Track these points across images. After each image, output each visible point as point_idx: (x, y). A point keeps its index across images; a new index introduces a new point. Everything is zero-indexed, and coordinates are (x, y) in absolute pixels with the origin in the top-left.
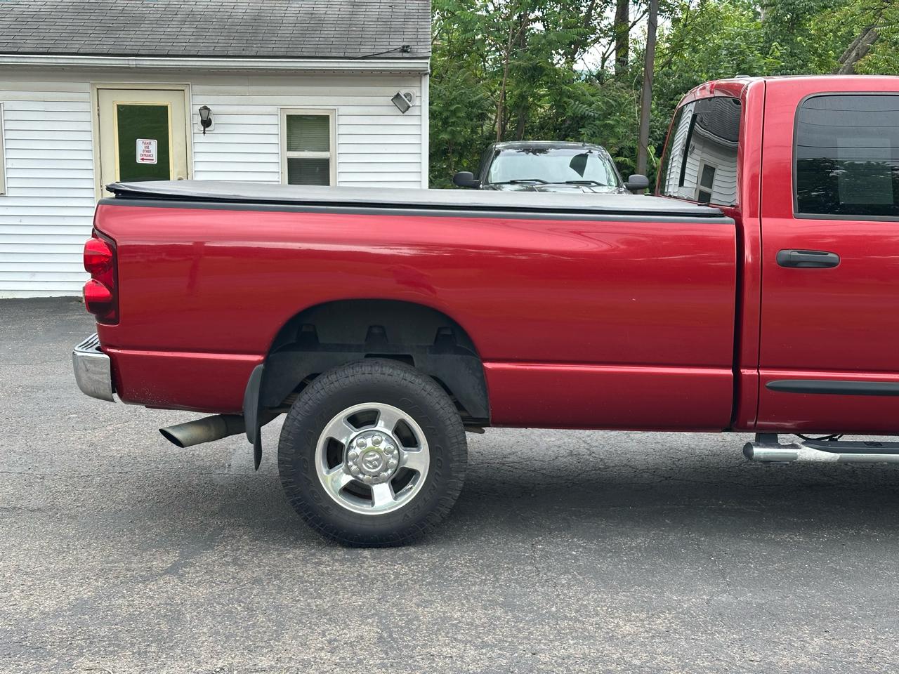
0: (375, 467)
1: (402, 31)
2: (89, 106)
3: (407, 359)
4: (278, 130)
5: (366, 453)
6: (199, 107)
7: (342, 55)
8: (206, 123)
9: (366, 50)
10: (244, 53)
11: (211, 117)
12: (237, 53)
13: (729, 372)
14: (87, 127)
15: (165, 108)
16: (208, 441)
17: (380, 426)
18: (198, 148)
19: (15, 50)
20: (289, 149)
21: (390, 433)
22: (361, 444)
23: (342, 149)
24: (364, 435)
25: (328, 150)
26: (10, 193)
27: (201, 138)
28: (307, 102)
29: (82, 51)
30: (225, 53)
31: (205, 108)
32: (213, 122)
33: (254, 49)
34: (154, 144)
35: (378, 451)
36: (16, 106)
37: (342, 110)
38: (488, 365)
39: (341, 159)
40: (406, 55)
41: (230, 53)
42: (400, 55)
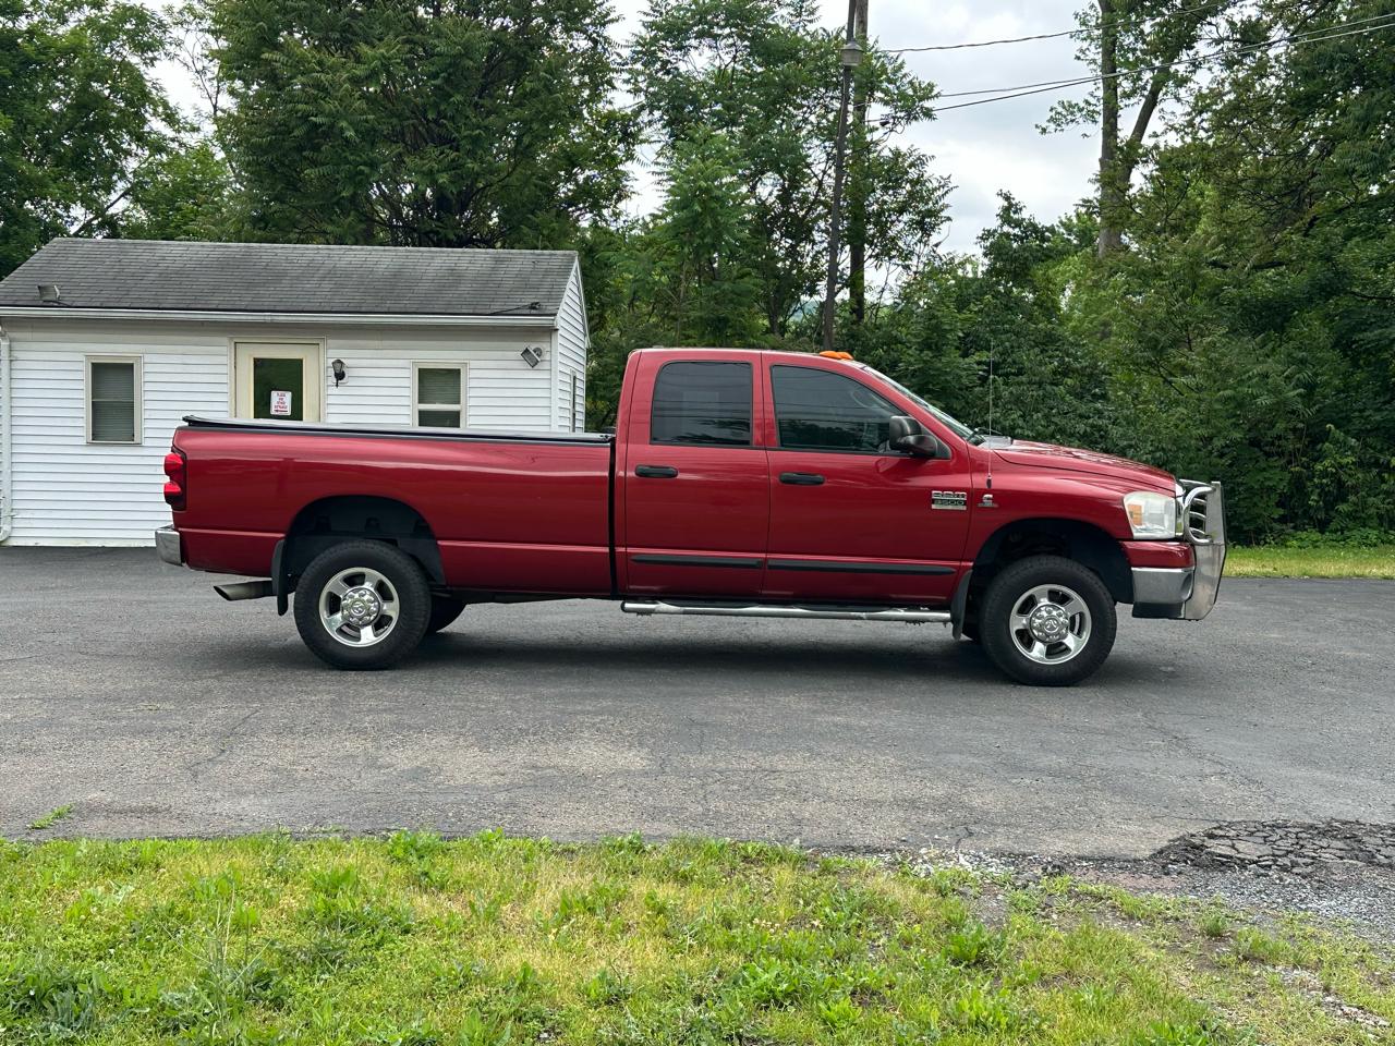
0: (360, 612)
1: (537, 288)
2: (228, 360)
3: (393, 542)
4: (409, 385)
5: (354, 603)
6: (333, 360)
7: (471, 311)
8: (340, 376)
9: (496, 307)
10: (376, 310)
11: (345, 370)
12: (370, 309)
13: (607, 550)
14: (224, 379)
15: (300, 362)
16: (250, 598)
17: (367, 585)
18: (331, 400)
19: (156, 306)
20: (420, 402)
21: (372, 589)
22: (349, 596)
23: (472, 402)
24: (355, 591)
25: (459, 403)
26: (147, 443)
27: (334, 390)
28: (440, 356)
29: (220, 307)
30: (358, 309)
31: (339, 361)
32: (346, 376)
33: (388, 305)
34: (288, 396)
35: (363, 602)
36: (155, 358)
37: (473, 364)
38: (439, 542)
39: (472, 411)
40: (533, 312)
41: (363, 309)
42: (528, 312)
